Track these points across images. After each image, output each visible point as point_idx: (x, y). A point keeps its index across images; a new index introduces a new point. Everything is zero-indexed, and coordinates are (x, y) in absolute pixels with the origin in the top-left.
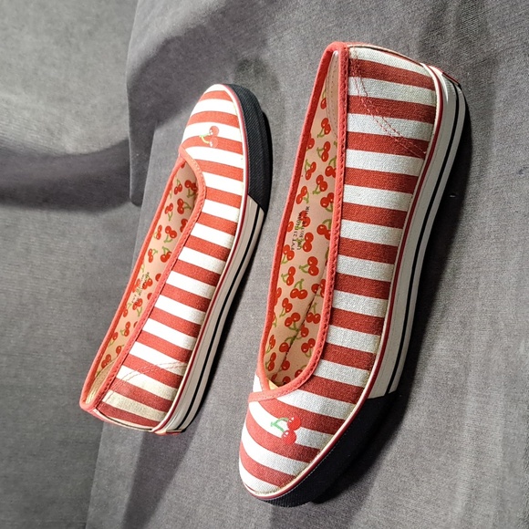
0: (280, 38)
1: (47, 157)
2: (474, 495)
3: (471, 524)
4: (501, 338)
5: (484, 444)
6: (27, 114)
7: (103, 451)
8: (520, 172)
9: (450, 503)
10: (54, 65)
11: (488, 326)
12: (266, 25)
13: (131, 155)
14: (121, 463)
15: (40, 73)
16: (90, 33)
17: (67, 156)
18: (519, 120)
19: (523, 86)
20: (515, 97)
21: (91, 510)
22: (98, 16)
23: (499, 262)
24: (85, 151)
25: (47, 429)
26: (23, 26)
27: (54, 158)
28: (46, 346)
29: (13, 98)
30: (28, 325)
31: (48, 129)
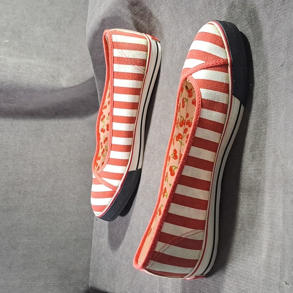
0: (158, 10)
1: (53, 91)
2: (271, 248)
3: (270, 264)
4: (280, 159)
5: (274, 220)
6: (40, 69)
7: (94, 243)
8: (282, 66)
9: (260, 254)
10: (52, 42)
11: (272, 154)
12: (151, 5)
13: (97, 84)
14: (103, 248)
15: (45, 46)
16: (70, 22)
17: (63, 89)
18: (280, 36)
19: (281, 17)
20: (277, 24)
21: (91, 274)
22: (74, 12)
23: (275, 118)
24: (72, 85)
25: (67, 234)
26: (35, 23)
27: (57, 91)
28: (63, 190)
29: (32, 61)
30: (53, 180)
31: (52, 76)
